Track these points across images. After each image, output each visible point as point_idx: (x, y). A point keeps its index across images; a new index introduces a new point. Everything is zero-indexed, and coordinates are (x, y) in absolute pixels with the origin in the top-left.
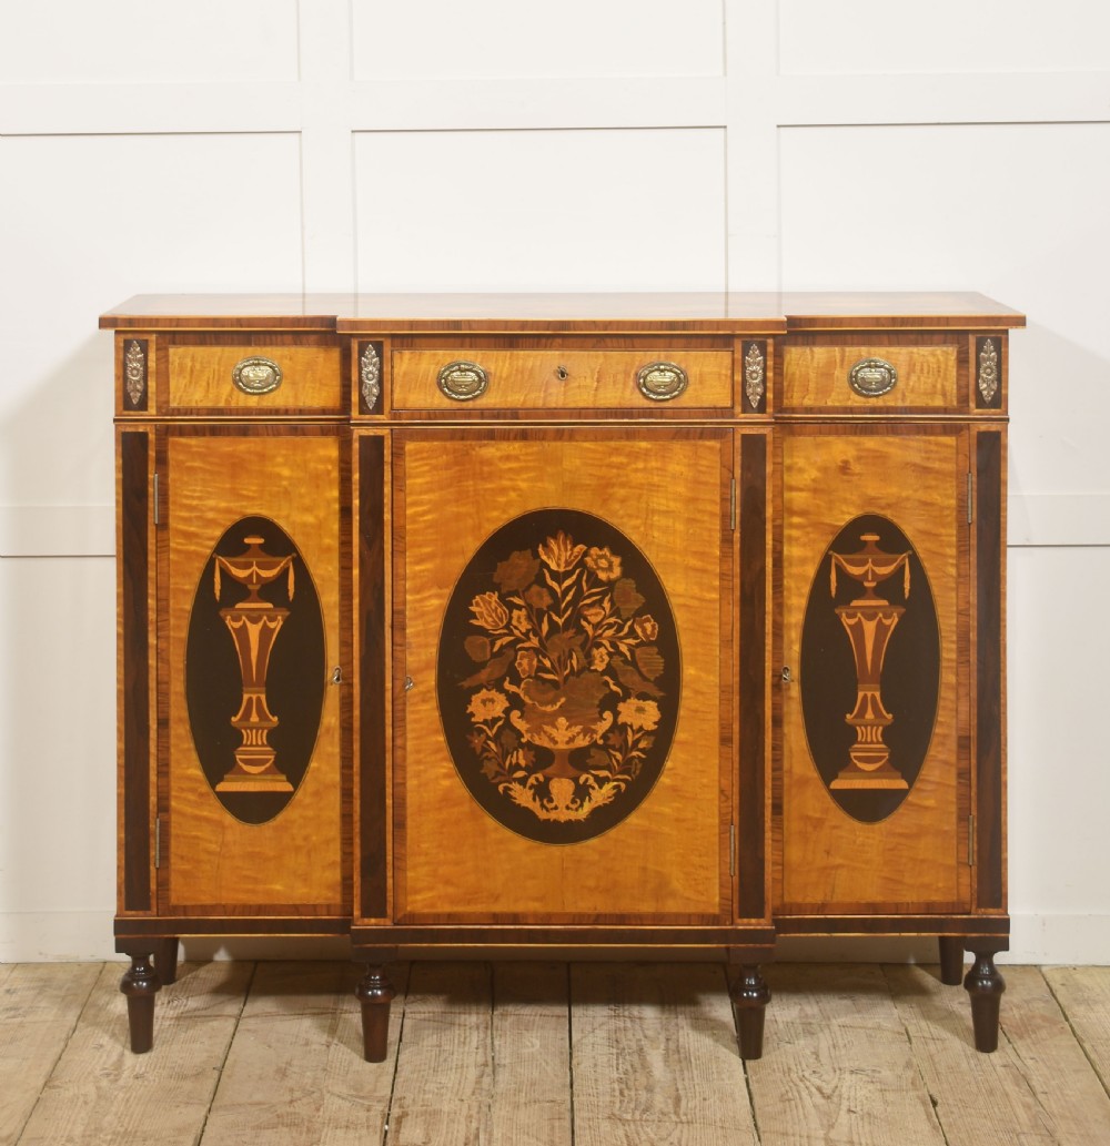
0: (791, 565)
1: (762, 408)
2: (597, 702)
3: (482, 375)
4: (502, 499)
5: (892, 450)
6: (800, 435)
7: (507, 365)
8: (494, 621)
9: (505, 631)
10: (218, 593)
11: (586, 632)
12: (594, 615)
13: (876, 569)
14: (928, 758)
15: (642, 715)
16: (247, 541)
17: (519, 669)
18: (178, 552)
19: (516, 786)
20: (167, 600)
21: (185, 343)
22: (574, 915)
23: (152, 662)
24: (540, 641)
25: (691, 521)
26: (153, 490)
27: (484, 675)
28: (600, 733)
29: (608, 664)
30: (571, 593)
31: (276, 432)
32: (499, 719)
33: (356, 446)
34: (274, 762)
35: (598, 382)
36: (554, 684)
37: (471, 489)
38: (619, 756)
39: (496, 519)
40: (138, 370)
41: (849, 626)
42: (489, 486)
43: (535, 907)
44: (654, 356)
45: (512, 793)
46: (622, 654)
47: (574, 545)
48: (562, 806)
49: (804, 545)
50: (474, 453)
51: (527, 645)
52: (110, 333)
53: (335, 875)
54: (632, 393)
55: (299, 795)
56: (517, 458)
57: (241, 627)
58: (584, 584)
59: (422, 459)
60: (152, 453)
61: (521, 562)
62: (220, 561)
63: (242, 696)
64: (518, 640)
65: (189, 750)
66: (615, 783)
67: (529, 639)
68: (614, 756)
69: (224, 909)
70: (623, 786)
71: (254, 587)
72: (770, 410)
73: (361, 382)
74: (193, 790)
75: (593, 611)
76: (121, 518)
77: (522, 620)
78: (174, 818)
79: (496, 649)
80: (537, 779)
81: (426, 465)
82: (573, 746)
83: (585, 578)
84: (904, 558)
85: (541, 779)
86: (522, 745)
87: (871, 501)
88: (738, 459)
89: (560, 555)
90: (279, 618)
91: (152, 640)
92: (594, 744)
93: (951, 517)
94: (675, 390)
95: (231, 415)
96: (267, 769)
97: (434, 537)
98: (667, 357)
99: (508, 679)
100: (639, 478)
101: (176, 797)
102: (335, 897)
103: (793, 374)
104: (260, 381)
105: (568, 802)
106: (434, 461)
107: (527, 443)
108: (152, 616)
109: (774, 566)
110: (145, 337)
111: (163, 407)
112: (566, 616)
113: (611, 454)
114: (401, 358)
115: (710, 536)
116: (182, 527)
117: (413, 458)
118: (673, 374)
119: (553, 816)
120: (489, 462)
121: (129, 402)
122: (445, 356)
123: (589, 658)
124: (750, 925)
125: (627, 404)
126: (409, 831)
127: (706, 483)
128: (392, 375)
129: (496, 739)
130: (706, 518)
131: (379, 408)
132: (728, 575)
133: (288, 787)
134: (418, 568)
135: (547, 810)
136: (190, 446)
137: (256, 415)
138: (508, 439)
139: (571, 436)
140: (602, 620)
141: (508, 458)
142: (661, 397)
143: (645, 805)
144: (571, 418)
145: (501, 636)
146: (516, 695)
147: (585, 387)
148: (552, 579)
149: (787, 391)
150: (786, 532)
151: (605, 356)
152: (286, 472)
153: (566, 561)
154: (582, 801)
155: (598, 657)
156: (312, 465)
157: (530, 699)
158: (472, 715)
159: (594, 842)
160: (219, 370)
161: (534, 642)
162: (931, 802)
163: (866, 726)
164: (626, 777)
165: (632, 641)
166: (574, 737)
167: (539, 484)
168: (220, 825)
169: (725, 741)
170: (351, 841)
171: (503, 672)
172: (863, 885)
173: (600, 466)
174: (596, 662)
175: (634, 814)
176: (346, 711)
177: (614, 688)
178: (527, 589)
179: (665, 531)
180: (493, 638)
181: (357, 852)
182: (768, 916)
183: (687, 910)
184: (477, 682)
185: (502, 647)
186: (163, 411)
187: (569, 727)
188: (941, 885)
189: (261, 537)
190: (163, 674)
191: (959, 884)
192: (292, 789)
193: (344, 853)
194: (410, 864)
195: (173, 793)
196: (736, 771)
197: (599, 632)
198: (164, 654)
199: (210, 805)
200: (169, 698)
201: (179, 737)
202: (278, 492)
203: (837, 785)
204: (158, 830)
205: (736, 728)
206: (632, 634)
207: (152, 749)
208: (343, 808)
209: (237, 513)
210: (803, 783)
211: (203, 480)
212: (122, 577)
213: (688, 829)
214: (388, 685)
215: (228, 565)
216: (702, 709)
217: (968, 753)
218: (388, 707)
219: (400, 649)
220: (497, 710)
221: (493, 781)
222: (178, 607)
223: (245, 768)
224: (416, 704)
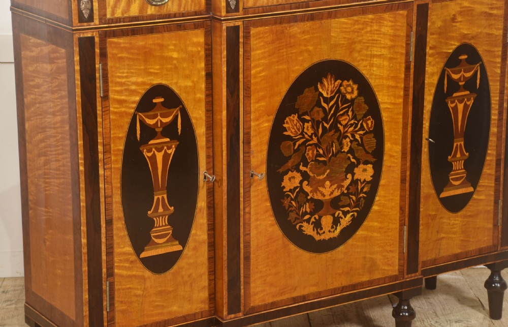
2: (344, 170)
4: (301, 58)
5: (475, 6)
8: (295, 131)
9: (301, 136)
10: (138, 136)
11: (340, 130)
12: (344, 120)
13: (465, 74)
14: (483, 173)
15: (365, 173)
16: (154, 101)
17: (307, 157)
18: (115, 113)
19: (305, 224)
20: (110, 145)
22: (331, 290)
23: (101, 185)
24: (318, 139)
25: (391, 59)
26: (99, 75)
27: (290, 164)
28: (346, 186)
29: (350, 147)
30: (334, 109)
31: (168, 29)
32: (297, 187)
34: (172, 234)
36: (324, 162)
37: (285, 53)
38: (354, 198)
39: (298, 69)
41: (452, 108)
42: (294, 51)
43: (314, 289)
45: (303, 228)
46: (357, 140)
47: (335, 81)
48: (327, 231)
49: (434, 65)
50: (286, 31)
51: (311, 142)
53: (205, 294)
55: (185, 252)
57: (152, 155)
58: (340, 103)
59: (260, 38)
60: (97, 51)
61: (309, 94)
62: (140, 116)
63: (154, 198)
64: (307, 141)
65: (124, 236)
66: (352, 213)
67: (312, 139)
68: (352, 198)
70: (356, 214)
71: (159, 130)
74: (127, 260)
75: (343, 118)
76: (80, 95)
77: (309, 128)
78: (117, 279)
79: (296, 147)
80: (315, 218)
81: (262, 42)
82: (333, 196)
83: (340, 99)
84: (478, 66)
85: (317, 217)
86: (308, 201)
87: (465, 36)
89: (328, 87)
90: (173, 146)
91: (101, 172)
92: (343, 194)
93: (500, 41)
95: (143, 21)
96: (168, 239)
97: (265, 85)
99: (302, 163)
101: (117, 266)
102: (205, 307)
105: (330, 228)
108: (101, 156)
111: (102, 18)
112: (331, 122)
113: (354, 24)
115: (400, 67)
116: (117, 97)
117: (255, 38)
119: (322, 237)
120: (294, 36)
121: (82, 17)
123: (341, 145)
124: (411, 277)
126: (252, 261)
127: (399, 36)
129: (295, 199)
130: (398, 56)
133: (180, 248)
134: (257, 105)
135: (320, 235)
136: (120, 44)
137: (158, 19)
138: (304, 21)
139: (335, 15)
140: (348, 122)
141: (304, 32)
143: (365, 223)
144: (336, 4)
145: (299, 139)
146: (305, 172)
148: (324, 102)
152: (175, 55)
153: (331, 90)
154: (337, 226)
155: (345, 143)
157: (312, 173)
158: (284, 187)
159: (341, 248)
161: (315, 140)
162: (483, 197)
163: (456, 162)
164: (358, 209)
165: (361, 132)
166: (333, 191)
167: (319, 47)
168: (143, 279)
169: (403, 181)
170: (213, 272)
171: (299, 160)
172: (451, 246)
173: (349, 32)
174: (345, 147)
175: (360, 229)
176: (210, 197)
177: (353, 160)
178: (312, 110)
179: (379, 67)
180: (295, 141)
181: (226, 278)
182: (420, 269)
183: (384, 276)
184: (287, 168)
185: (299, 146)
186: (103, 21)
187: (331, 186)
188: (485, 239)
189: (162, 97)
190: (109, 192)
191: (493, 236)
192: (182, 249)
193: (210, 280)
194: (252, 279)
195: (116, 264)
196: (407, 196)
197: (346, 129)
198: (109, 179)
199: (137, 267)
200: (112, 206)
201: (118, 229)
202: (171, 68)
203: (443, 195)
204: (108, 288)
205: (408, 173)
206: (362, 128)
207: (103, 240)
208: (209, 254)
209: (148, 84)
210: (428, 197)
211: (128, 65)
212: (82, 134)
213: (385, 232)
214: (242, 178)
215: (144, 117)
216: (393, 165)
217: (500, 168)
218: (242, 191)
219: (247, 155)
220: (296, 183)
221: (294, 224)
222: (116, 148)
223: (156, 240)
224: (256, 186)
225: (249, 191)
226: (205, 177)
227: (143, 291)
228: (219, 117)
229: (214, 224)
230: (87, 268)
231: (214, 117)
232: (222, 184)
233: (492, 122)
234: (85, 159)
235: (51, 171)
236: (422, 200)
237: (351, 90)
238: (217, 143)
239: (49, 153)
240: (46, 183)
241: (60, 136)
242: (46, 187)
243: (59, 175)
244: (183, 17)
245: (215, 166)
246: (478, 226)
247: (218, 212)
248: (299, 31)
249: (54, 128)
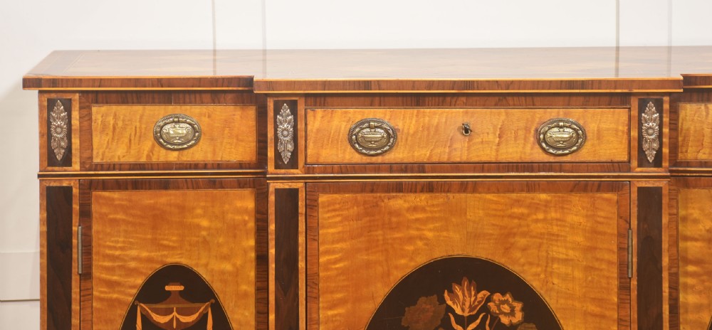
0: (686, 312)
1: (658, 162)
3: (391, 132)
4: (410, 248)
6: (694, 187)
7: (414, 122)
16: (167, 288)
18: (101, 300)
21: (107, 102)
25: (589, 269)
26: (76, 242)
31: (195, 185)
33: (272, 198)
35: (500, 137)
37: (381, 238)
39: (405, 266)
40: (62, 128)
42: (397, 235)
44: (553, 113)
47: (478, 291)
49: (700, 293)
50: (383, 204)
52: (34, 93)
54: (532, 149)
56: (423, 210)
59: (334, 210)
60: (76, 207)
61: (428, 307)
62: (142, 309)
72: (666, 164)
73: (276, 139)
76: (46, 269)
81: (338, 216)
83: (488, 322)
88: (635, 210)
89: (464, 300)
94: (574, 145)
95: (152, 170)
97: (346, 283)
98: (565, 114)
100: (539, 228)
103: (688, 129)
104: (180, 138)
106: (345, 213)
107: (433, 195)
109: (670, 312)
110: (69, 96)
111: (87, 163)
113: (512, 206)
114: (315, 117)
115: (608, 284)
116: (104, 276)
117: (326, 210)
118: (571, 130)
120: (397, 213)
121: (52, 158)
122: (357, 114)
125: (528, 159)
127: (604, 233)
128: (306, 132)
130: (604, 266)
131: (293, 163)
132: (626, 321)
134: (330, 313)
136: (113, 199)
137: (176, 169)
138: (415, 192)
139: (475, 188)
141: (415, 209)
142: (560, 152)
147: (488, 143)
148: (457, 323)
149: (682, 146)
150: (682, 280)
151: (507, 114)
152: (205, 223)
153: (470, 306)
156: (230, 216)
160: (140, 128)
167: (445, 234)
186: (87, 167)
189: (181, 284)
202: (197, 242)
209: (157, 262)
211: (126, 231)
215: (150, 311)
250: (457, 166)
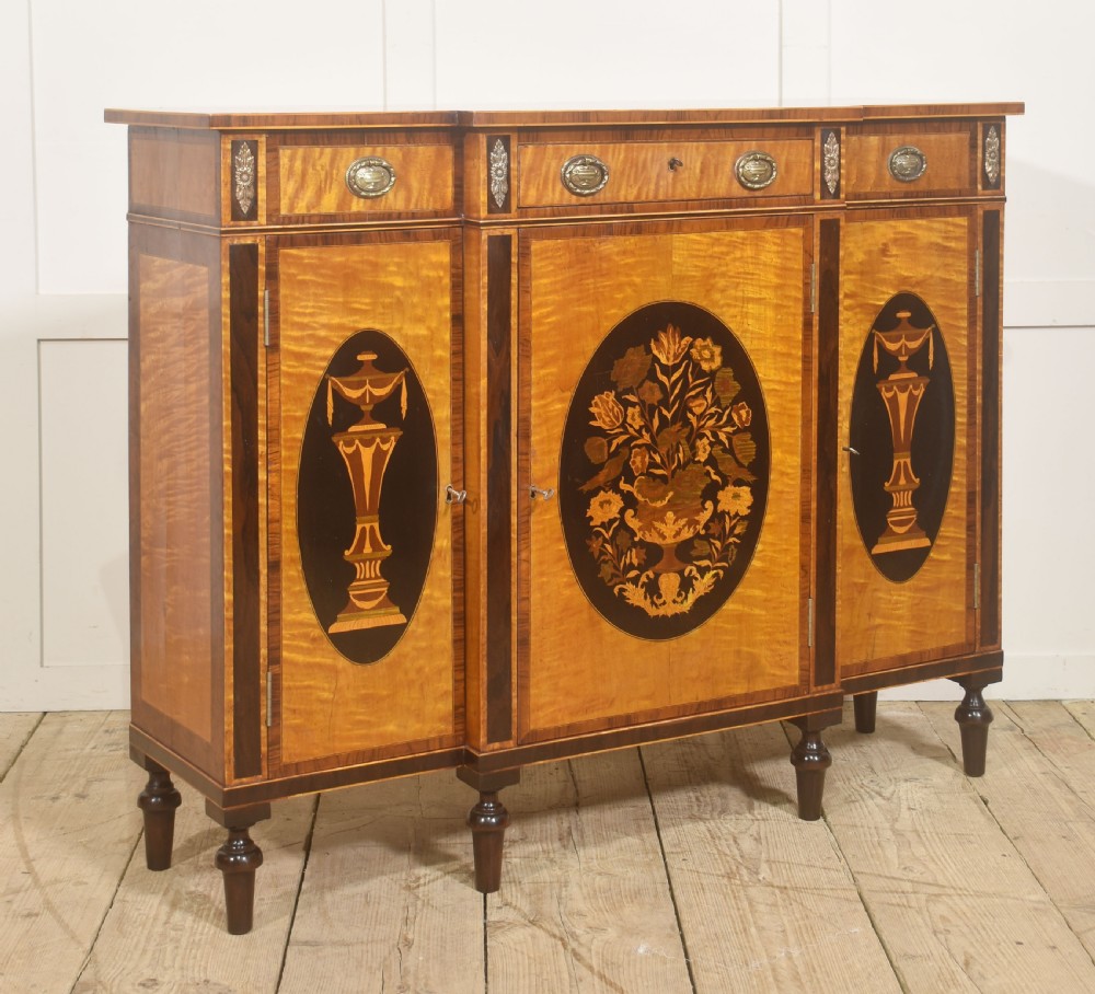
1: (837, 194)
2: (700, 493)
4: (619, 296)
5: (919, 233)
8: (611, 421)
9: (621, 430)
10: (330, 417)
11: (691, 423)
12: (698, 407)
13: (908, 343)
14: (945, 515)
15: (737, 501)
16: (360, 358)
17: (633, 468)
18: (289, 375)
19: (629, 586)
20: (278, 430)
21: (296, 143)
23: (262, 500)
24: (652, 437)
25: (778, 307)
26: (263, 308)
27: (601, 477)
28: (703, 523)
29: (710, 454)
30: (679, 386)
31: (386, 237)
32: (615, 520)
33: (484, 245)
34: (387, 594)
36: (662, 477)
37: (592, 286)
38: (718, 544)
39: (614, 315)
40: (248, 174)
41: (887, 399)
42: (607, 283)
43: (646, 705)
44: (748, 146)
45: (625, 594)
46: (721, 443)
47: (682, 338)
48: (669, 600)
49: (853, 325)
50: (594, 249)
51: (639, 442)
53: (446, 706)
54: (732, 183)
55: (412, 626)
57: (354, 452)
58: (690, 376)
59: (547, 258)
60: (262, 268)
61: (636, 358)
62: (333, 383)
63: (355, 527)
64: (633, 438)
65: (300, 592)
66: (715, 572)
67: (642, 436)
68: (714, 545)
69: (338, 760)
70: (721, 572)
71: (367, 408)
72: (842, 196)
73: (490, 179)
74: (305, 636)
75: (697, 402)
76: (228, 342)
77: (636, 416)
78: (285, 669)
79: (613, 449)
80: (648, 577)
81: (551, 264)
82: (679, 539)
83: (690, 369)
84: (928, 332)
85: (652, 575)
86: (635, 545)
87: (904, 280)
88: (817, 244)
89: (669, 348)
90: (393, 438)
91: (262, 476)
92: (697, 535)
93: (964, 293)
95: (343, 220)
96: (380, 603)
97: (558, 339)
98: (763, 146)
99: (623, 478)
100: (736, 267)
101: (288, 646)
102: (447, 728)
104: (375, 184)
105: (675, 597)
107: (641, 237)
108: (262, 448)
110: (256, 138)
111: (273, 214)
112: (675, 408)
113: (713, 245)
114: (527, 153)
115: (795, 321)
116: (294, 347)
117: (538, 258)
118: (766, 163)
119: (661, 611)
120: (607, 258)
121: (238, 211)
122: (569, 150)
123: (693, 448)
124: (823, 691)
125: (727, 194)
126: (532, 647)
127: (792, 270)
128: (519, 171)
129: (612, 541)
130: (792, 303)
132: (809, 357)
133: (401, 619)
134: (542, 372)
135: (657, 607)
136: (301, 258)
137: (369, 220)
138: (625, 234)
139: (678, 228)
140: (705, 411)
141: (625, 253)
142: (757, 186)
143: (739, 590)
144: (680, 210)
145: (617, 435)
146: (630, 493)
148: (663, 373)
150: (841, 314)
151: (707, 147)
152: (398, 282)
153: (675, 354)
154: (687, 593)
155: (701, 447)
157: (642, 497)
158: (591, 518)
159: (696, 632)
160: (331, 173)
161: (647, 438)
162: (947, 557)
163: (899, 493)
164: (724, 564)
165: (729, 429)
166: (680, 530)
167: (652, 278)
168: (334, 670)
169: (805, 518)
170: (462, 667)
171: (619, 472)
172: (896, 641)
173: (705, 257)
174: (700, 453)
175: (730, 600)
176: (458, 531)
177: (715, 477)
178: (641, 385)
179: (758, 319)
180: (610, 438)
181: (484, 675)
182: (838, 679)
183: (773, 687)
184: (596, 485)
185: (618, 446)
186: (274, 220)
187: (676, 521)
188: (953, 630)
189: (374, 353)
190: (274, 512)
191: (967, 627)
192: (405, 621)
193: (456, 681)
194: (533, 681)
195: (284, 642)
196: (813, 546)
197: (702, 423)
198: (275, 489)
199: (323, 650)
200: (280, 538)
201: (290, 579)
202: (391, 303)
203: (878, 549)
204: (269, 684)
205: (814, 505)
206: (730, 421)
207: (263, 597)
208: (455, 633)
209: (350, 329)
210: (850, 551)
211: (315, 294)
212: (230, 408)
213: (775, 608)
214: (514, 497)
215: (341, 386)
216: (786, 489)
217: (975, 507)
218: (514, 520)
219: (524, 457)
220: (613, 510)
221: (610, 584)
222: (289, 436)
223: (359, 604)
224: (540, 514)
225: (528, 522)
226: (449, 496)
227: (334, 693)
228: (474, 390)
229: (464, 580)
230: (232, 646)
231: (467, 390)
232: (478, 507)
233: (958, 427)
234: (234, 452)
235: (179, 481)
236: (839, 554)
237: (709, 356)
238: (470, 437)
239: (176, 450)
240: (169, 503)
241: (195, 416)
242: (169, 511)
243: (190, 485)
244: (413, 218)
245: (468, 476)
246: (939, 607)
247: (471, 557)
248: (616, 250)
249: (186, 405)
250: (663, 204)
